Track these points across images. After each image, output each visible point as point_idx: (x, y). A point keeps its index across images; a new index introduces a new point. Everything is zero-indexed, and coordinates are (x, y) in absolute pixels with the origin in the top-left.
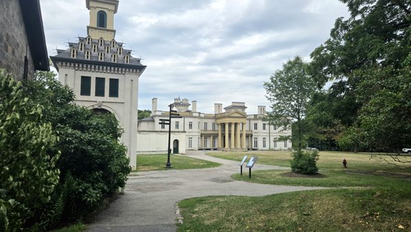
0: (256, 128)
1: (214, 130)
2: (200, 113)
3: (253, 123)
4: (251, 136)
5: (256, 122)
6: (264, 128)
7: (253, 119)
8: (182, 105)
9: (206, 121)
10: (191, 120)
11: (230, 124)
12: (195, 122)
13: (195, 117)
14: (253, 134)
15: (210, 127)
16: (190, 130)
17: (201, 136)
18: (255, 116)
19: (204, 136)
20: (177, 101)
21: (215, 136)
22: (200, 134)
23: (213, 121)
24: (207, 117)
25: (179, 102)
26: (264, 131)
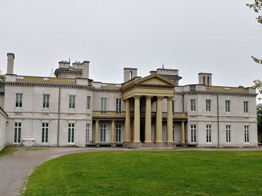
0: (193, 108)
1: (119, 110)
2: (90, 81)
3: (188, 98)
4: (186, 123)
5: (193, 97)
6: (208, 108)
7: (189, 93)
8: (71, 72)
9: (105, 95)
10: (73, 92)
11: (143, 99)
12: (81, 96)
13: (80, 87)
14: (190, 119)
15: (111, 106)
16: (72, 110)
17: (94, 122)
18: (193, 86)
19: (100, 121)
20: (63, 66)
21: (120, 122)
22: (90, 118)
23: (118, 95)
24: (107, 89)
25: (66, 66)
26: (209, 113)
